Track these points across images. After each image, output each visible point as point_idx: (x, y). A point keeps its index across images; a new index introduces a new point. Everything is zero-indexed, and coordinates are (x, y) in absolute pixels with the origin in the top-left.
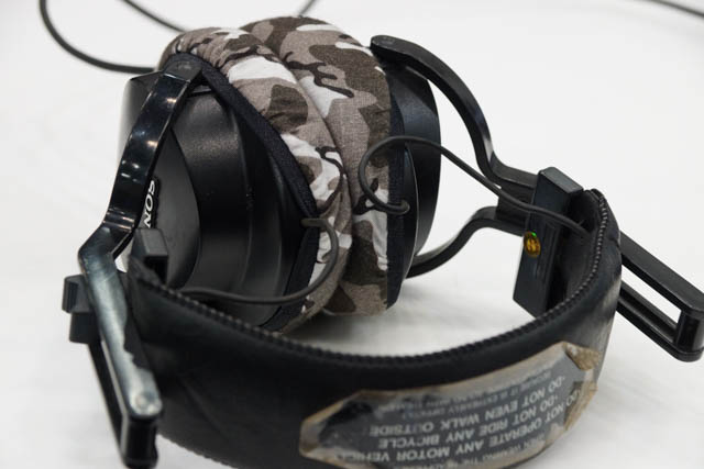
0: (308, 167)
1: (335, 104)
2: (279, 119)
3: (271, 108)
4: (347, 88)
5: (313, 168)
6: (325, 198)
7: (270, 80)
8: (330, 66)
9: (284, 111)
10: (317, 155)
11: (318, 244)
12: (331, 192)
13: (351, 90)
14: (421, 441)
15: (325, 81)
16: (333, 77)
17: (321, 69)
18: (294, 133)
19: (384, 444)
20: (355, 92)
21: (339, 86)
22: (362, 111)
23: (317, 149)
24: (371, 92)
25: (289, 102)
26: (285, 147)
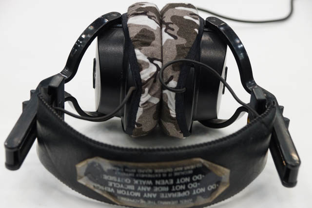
0: (140, 65)
1: (168, 40)
2: (136, 42)
3: (135, 37)
4: (176, 35)
5: (143, 66)
6: (146, 80)
7: (143, 26)
8: (175, 25)
9: (140, 39)
10: (147, 61)
11: (140, 99)
12: (149, 77)
13: (178, 36)
14: (126, 187)
15: (169, 31)
16: (173, 30)
17: (170, 25)
18: (140, 49)
19: (111, 184)
20: (179, 37)
21: (174, 34)
22: (177, 46)
23: (148, 58)
24: (186, 39)
25: (145, 36)
26: (135, 54)
